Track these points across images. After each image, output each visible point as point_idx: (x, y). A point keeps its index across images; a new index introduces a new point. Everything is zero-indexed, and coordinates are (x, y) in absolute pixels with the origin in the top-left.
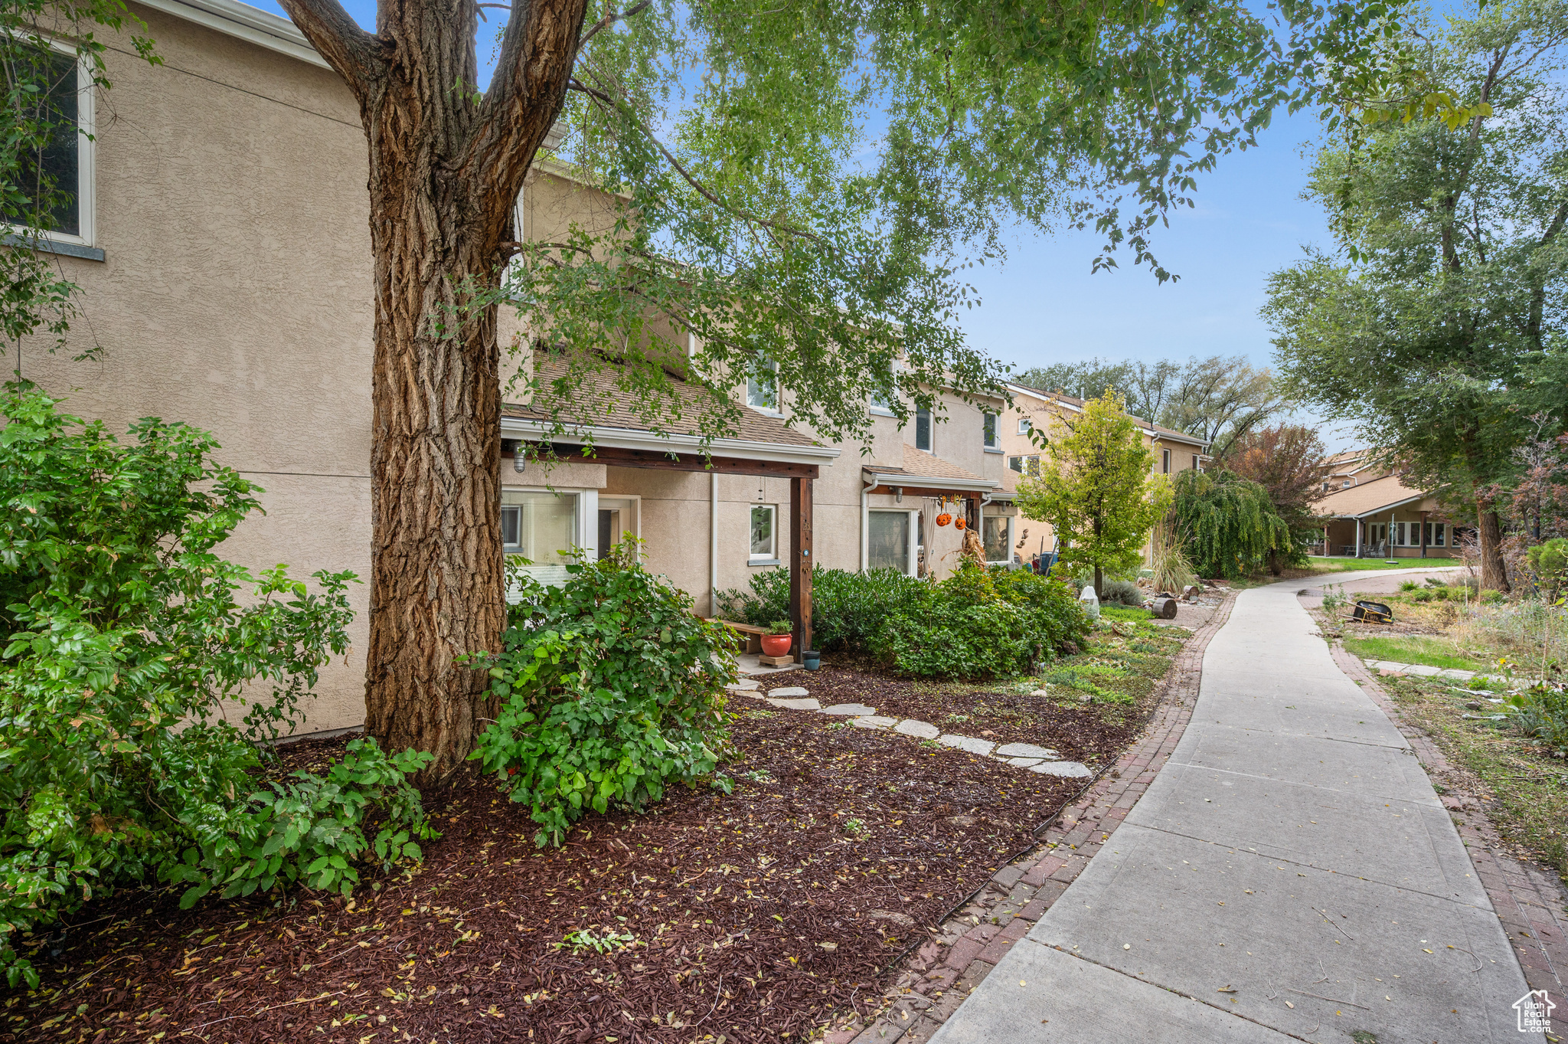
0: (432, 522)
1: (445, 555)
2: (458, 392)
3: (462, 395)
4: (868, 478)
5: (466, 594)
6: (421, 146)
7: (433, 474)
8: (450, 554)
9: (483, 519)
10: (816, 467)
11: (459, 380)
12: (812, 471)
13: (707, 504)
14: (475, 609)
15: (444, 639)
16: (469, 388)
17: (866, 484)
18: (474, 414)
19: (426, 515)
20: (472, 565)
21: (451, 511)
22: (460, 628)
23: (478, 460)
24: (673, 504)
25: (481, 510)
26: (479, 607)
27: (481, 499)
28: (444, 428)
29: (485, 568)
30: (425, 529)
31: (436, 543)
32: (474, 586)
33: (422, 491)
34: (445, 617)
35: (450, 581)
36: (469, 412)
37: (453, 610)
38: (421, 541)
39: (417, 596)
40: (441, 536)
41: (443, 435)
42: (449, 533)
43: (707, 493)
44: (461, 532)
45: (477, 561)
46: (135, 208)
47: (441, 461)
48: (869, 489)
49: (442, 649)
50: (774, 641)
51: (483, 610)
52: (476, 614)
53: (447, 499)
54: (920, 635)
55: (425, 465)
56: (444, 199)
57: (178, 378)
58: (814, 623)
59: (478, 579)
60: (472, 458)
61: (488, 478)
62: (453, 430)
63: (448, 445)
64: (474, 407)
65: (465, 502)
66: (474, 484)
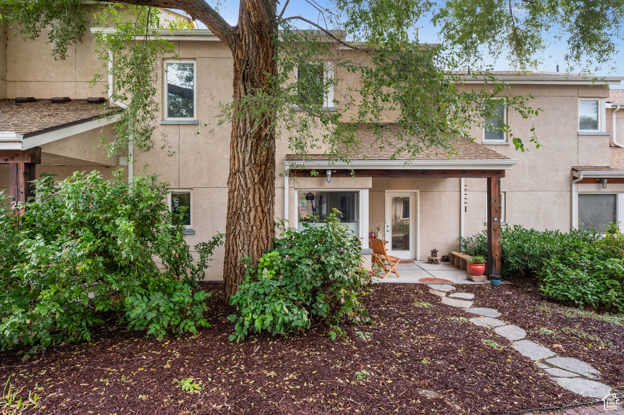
0: (239, 206)
1: (242, 218)
2: (249, 154)
3: (251, 155)
4: (575, 174)
5: (249, 234)
6: (244, 62)
7: (240, 188)
8: (244, 218)
9: (258, 204)
10: (504, 171)
11: (249, 150)
12: (500, 173)
13: (458, 193)
14: (252, 240)
15: (240, 251)
16: (254, 152)
17: (575, 178)
18: (255, 163)
19: (237, 203)
20: (252, 222)
21: (245, 201)
22: (246, 247)
23: (256, 181)
24: (438, 193)
25: (257, 200)
26: (254, 239)
27: (257, 196)
28: (244, 169)
29: (258, 223)
30: (236, 208)
31: (239, 213)
32: (252, 230)
33: (236, 194)
34: (241, 242)
35: (243, 228)
36: (253, 161)
37: (244, 240)
38: (235, 212)
39: (233, 234)
40: (241, 211)
41: (244, 172)
42: (244, 209)
43: (458, 187)
44: (248, 209)
45: (255, 220)
46: (206, 105)
47: (243, 182)
48: (577, 180)
49: (240, 255)
50: (474, 267)
51: (256, 240)
52: (253, 242)
53: (244, 196)
54: (565, 274)
55: (237, 184)
56: (247, 80)
57: (216, 158)
58: (502, 260)
59: (254, 228)
60: (254, 180)
61: (261, 188)
62: (247, 169)
63: (245, 176)
64: (255, 160)
65: (251, 197)
66: (255, 190)
